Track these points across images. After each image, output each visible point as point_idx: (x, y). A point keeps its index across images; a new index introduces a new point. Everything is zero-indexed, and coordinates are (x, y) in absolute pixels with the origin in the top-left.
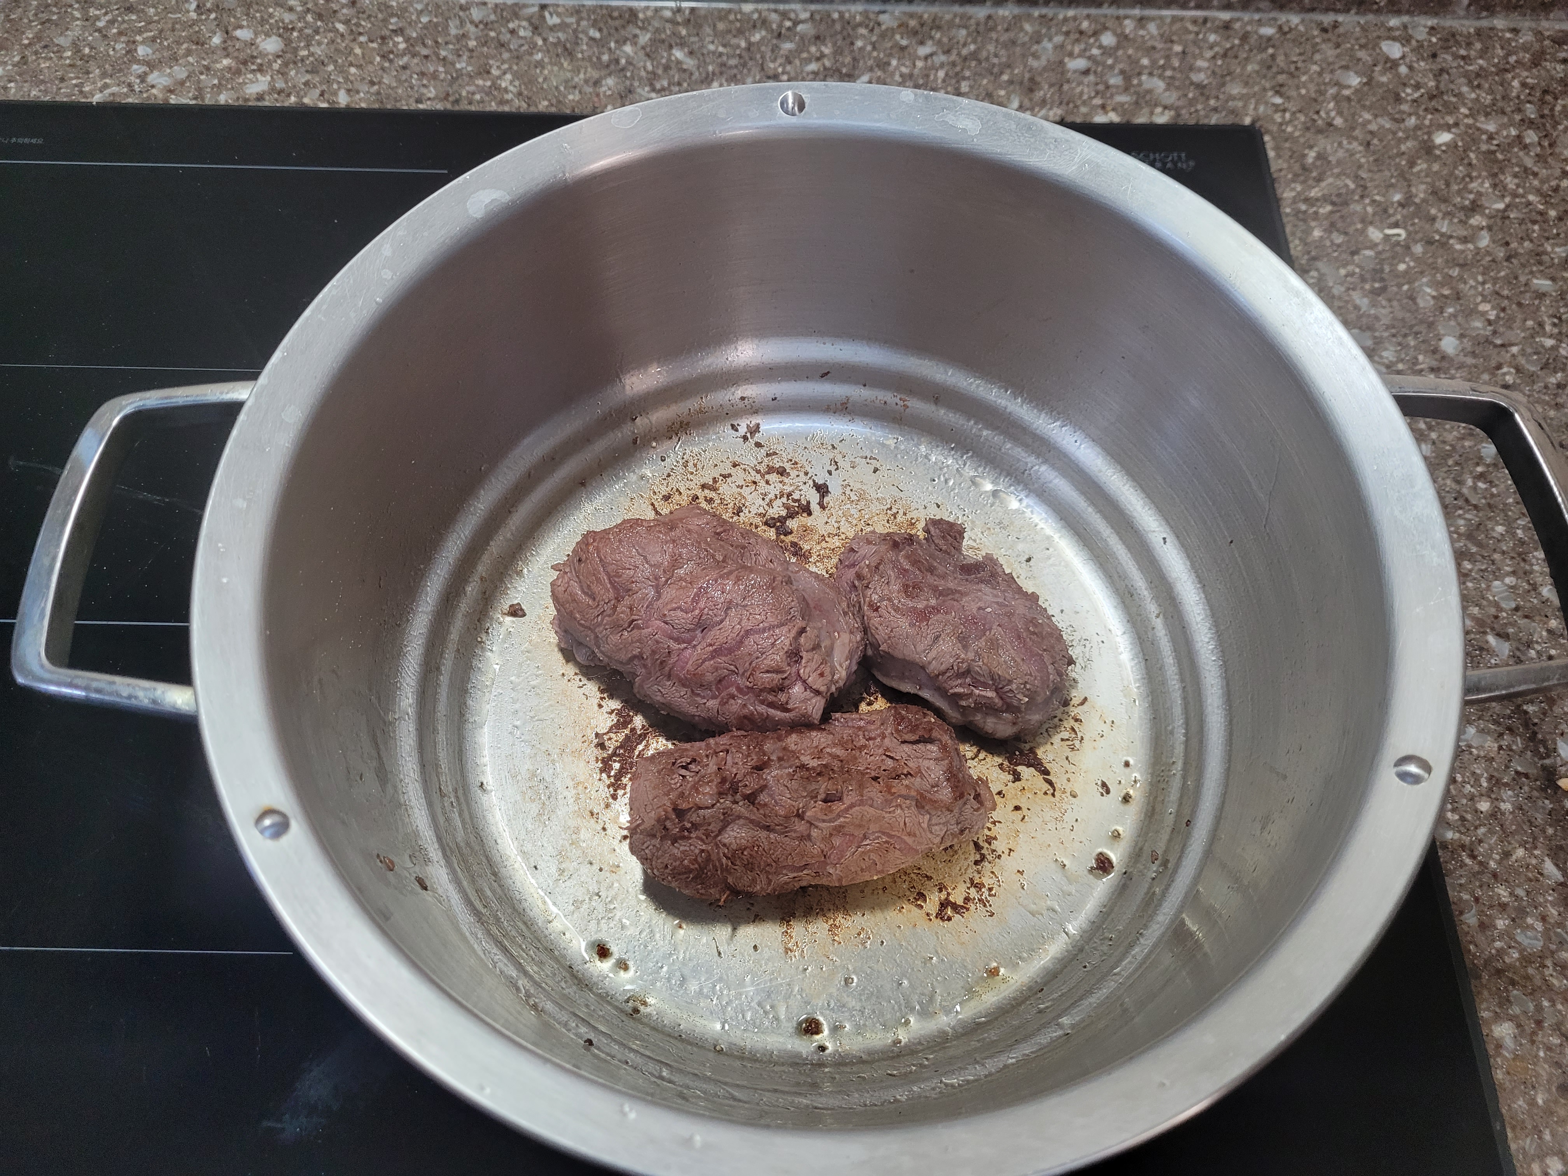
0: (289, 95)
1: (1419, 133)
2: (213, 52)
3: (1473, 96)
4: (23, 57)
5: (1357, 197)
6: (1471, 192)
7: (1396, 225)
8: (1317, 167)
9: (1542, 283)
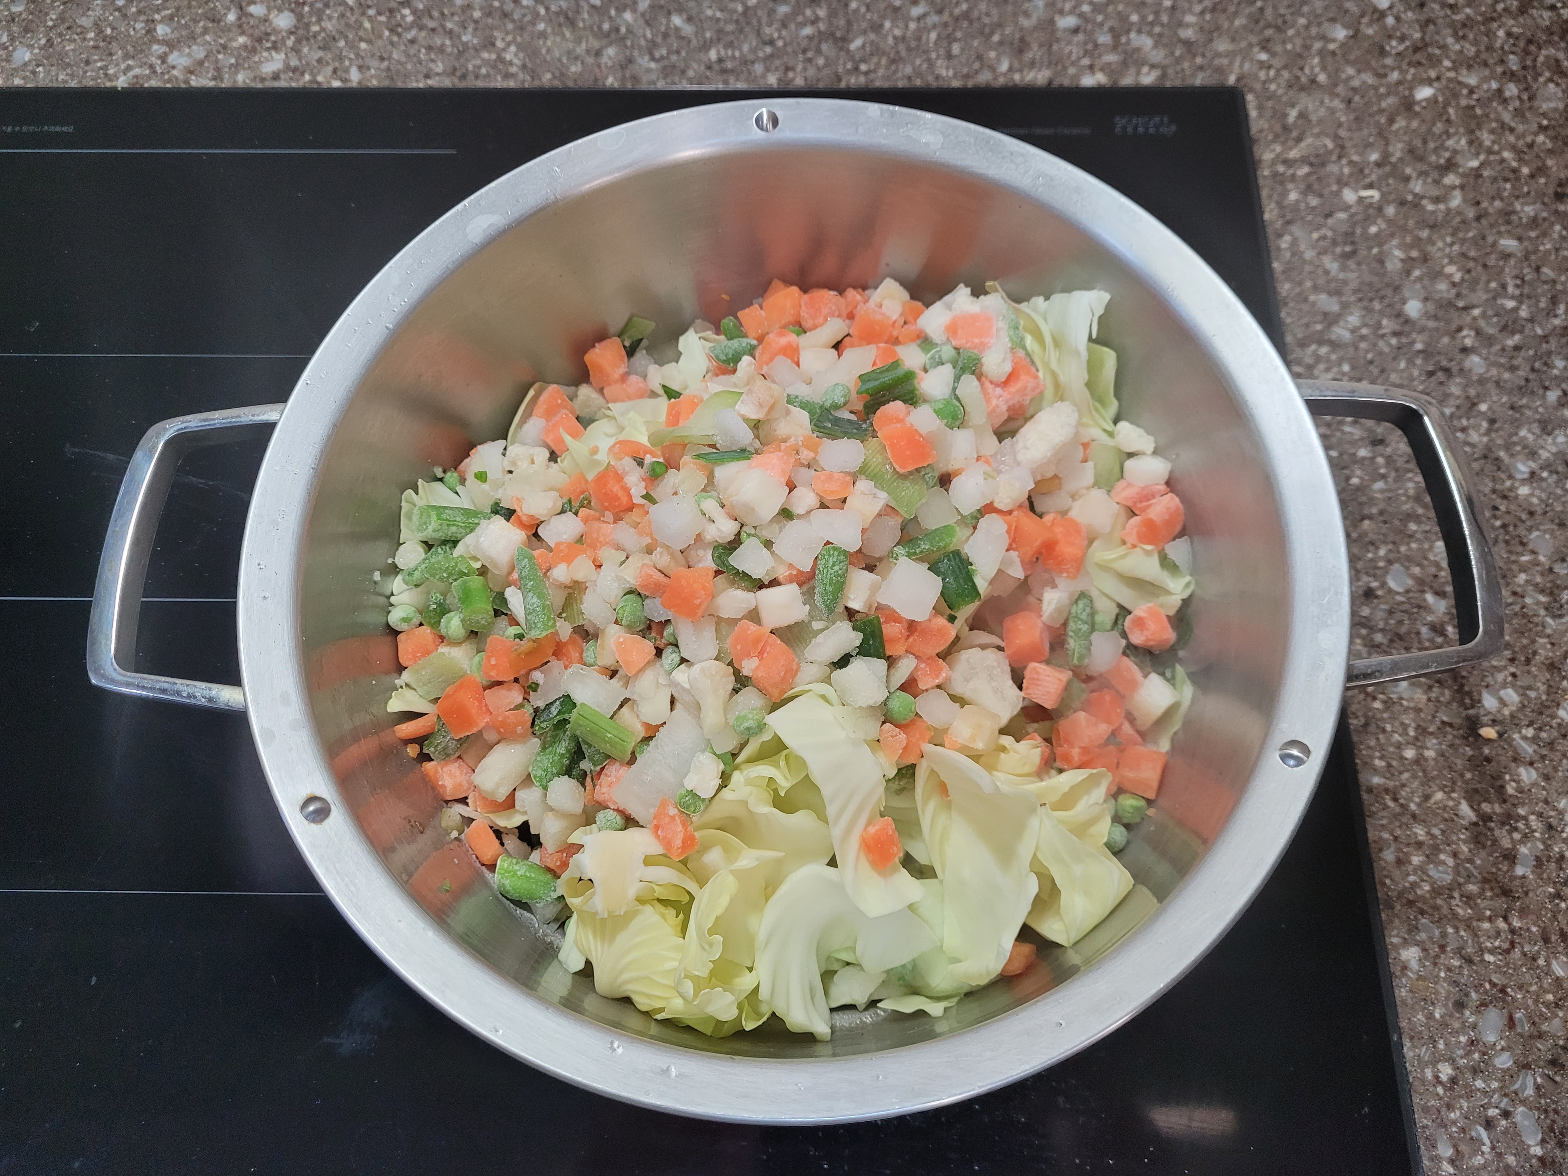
0: (303, 74)
1: (1401, 88)
2: (229, 30)
3: (1457, 47)
4: (48, 41)
5: (1334, 158)
6: (1447, 149)
7: (1370, 186)
8: (1297, 127)
9: (1509, 244)
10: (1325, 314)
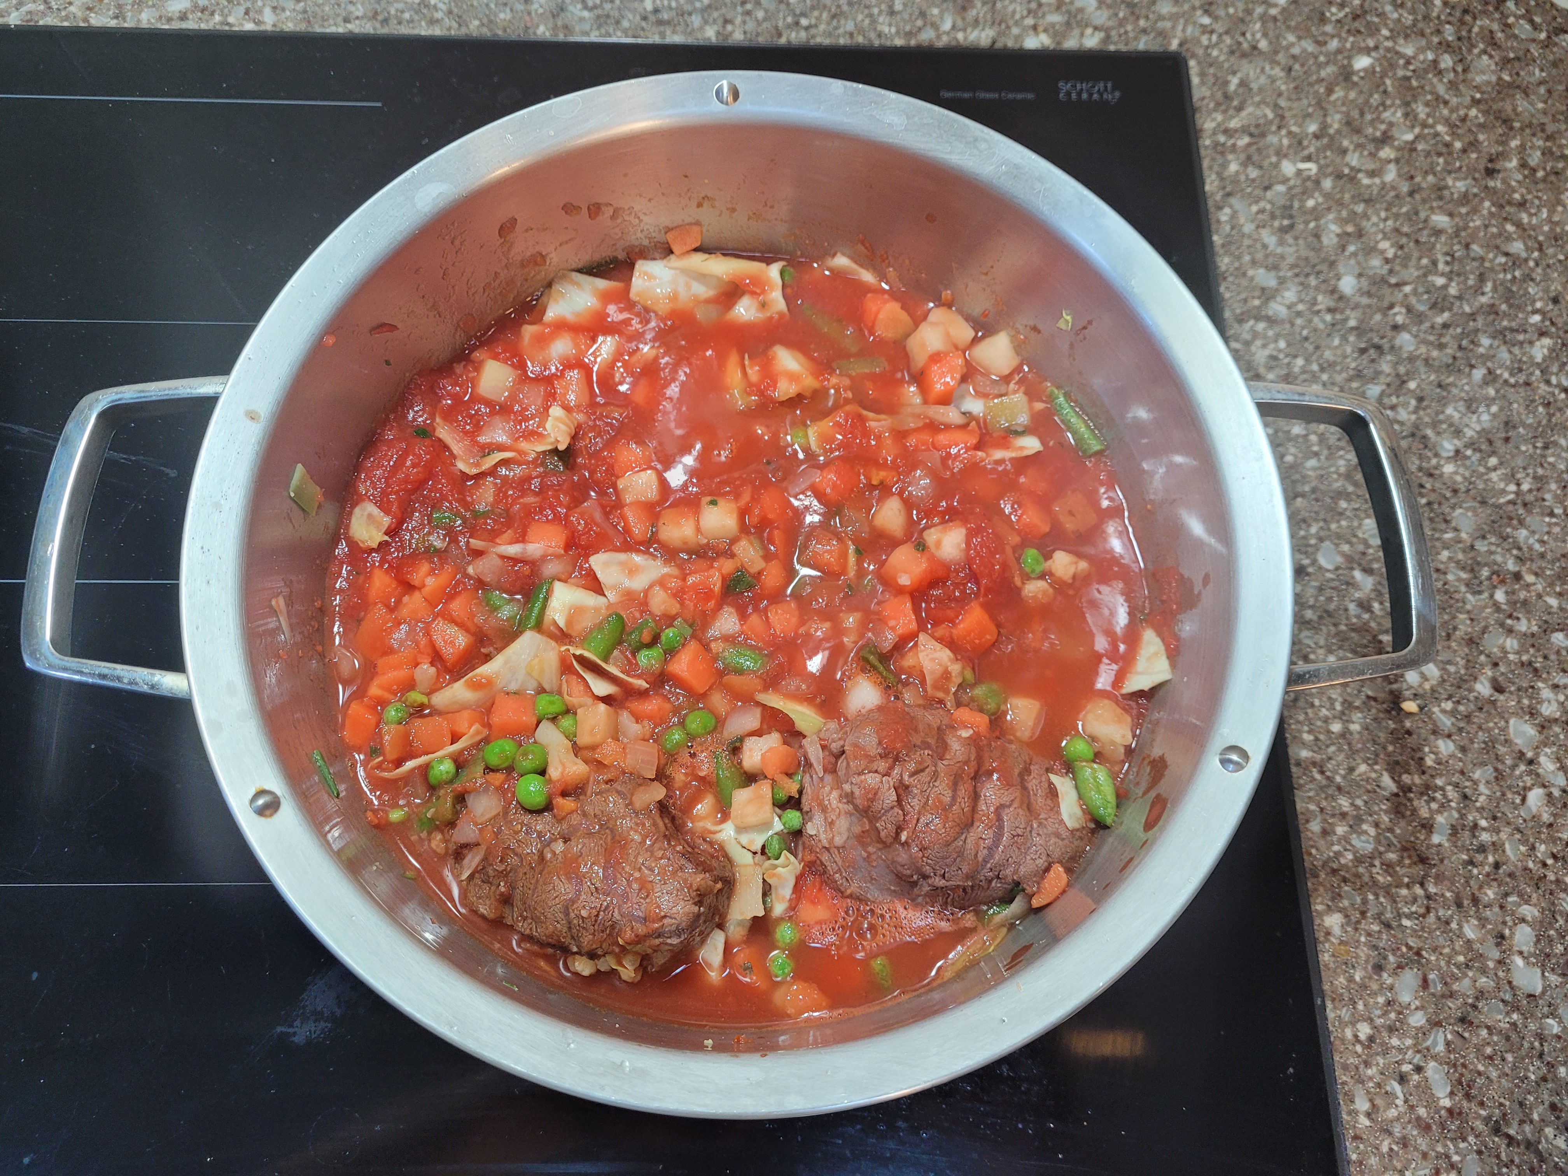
0: (212, 14)
1: (1340, 57)
3: (1395, 15)
5: (1274, 128)
6: (1383, 122)
7: (1309, 159)
8: (1238, 95)
9: (1440, 220)
10: (1263, 289)
